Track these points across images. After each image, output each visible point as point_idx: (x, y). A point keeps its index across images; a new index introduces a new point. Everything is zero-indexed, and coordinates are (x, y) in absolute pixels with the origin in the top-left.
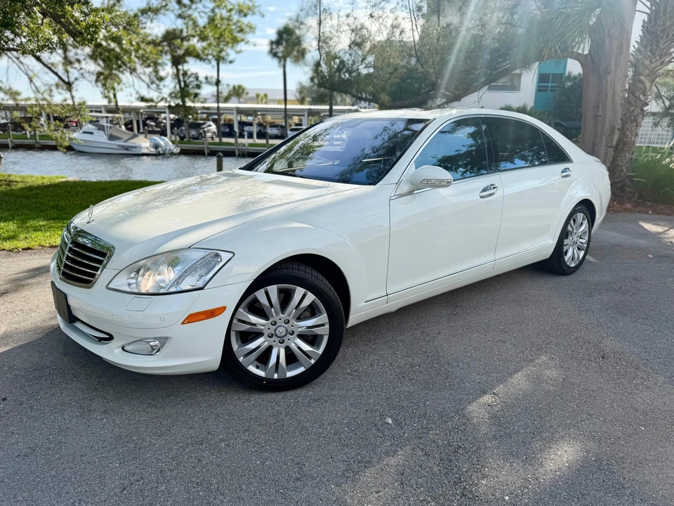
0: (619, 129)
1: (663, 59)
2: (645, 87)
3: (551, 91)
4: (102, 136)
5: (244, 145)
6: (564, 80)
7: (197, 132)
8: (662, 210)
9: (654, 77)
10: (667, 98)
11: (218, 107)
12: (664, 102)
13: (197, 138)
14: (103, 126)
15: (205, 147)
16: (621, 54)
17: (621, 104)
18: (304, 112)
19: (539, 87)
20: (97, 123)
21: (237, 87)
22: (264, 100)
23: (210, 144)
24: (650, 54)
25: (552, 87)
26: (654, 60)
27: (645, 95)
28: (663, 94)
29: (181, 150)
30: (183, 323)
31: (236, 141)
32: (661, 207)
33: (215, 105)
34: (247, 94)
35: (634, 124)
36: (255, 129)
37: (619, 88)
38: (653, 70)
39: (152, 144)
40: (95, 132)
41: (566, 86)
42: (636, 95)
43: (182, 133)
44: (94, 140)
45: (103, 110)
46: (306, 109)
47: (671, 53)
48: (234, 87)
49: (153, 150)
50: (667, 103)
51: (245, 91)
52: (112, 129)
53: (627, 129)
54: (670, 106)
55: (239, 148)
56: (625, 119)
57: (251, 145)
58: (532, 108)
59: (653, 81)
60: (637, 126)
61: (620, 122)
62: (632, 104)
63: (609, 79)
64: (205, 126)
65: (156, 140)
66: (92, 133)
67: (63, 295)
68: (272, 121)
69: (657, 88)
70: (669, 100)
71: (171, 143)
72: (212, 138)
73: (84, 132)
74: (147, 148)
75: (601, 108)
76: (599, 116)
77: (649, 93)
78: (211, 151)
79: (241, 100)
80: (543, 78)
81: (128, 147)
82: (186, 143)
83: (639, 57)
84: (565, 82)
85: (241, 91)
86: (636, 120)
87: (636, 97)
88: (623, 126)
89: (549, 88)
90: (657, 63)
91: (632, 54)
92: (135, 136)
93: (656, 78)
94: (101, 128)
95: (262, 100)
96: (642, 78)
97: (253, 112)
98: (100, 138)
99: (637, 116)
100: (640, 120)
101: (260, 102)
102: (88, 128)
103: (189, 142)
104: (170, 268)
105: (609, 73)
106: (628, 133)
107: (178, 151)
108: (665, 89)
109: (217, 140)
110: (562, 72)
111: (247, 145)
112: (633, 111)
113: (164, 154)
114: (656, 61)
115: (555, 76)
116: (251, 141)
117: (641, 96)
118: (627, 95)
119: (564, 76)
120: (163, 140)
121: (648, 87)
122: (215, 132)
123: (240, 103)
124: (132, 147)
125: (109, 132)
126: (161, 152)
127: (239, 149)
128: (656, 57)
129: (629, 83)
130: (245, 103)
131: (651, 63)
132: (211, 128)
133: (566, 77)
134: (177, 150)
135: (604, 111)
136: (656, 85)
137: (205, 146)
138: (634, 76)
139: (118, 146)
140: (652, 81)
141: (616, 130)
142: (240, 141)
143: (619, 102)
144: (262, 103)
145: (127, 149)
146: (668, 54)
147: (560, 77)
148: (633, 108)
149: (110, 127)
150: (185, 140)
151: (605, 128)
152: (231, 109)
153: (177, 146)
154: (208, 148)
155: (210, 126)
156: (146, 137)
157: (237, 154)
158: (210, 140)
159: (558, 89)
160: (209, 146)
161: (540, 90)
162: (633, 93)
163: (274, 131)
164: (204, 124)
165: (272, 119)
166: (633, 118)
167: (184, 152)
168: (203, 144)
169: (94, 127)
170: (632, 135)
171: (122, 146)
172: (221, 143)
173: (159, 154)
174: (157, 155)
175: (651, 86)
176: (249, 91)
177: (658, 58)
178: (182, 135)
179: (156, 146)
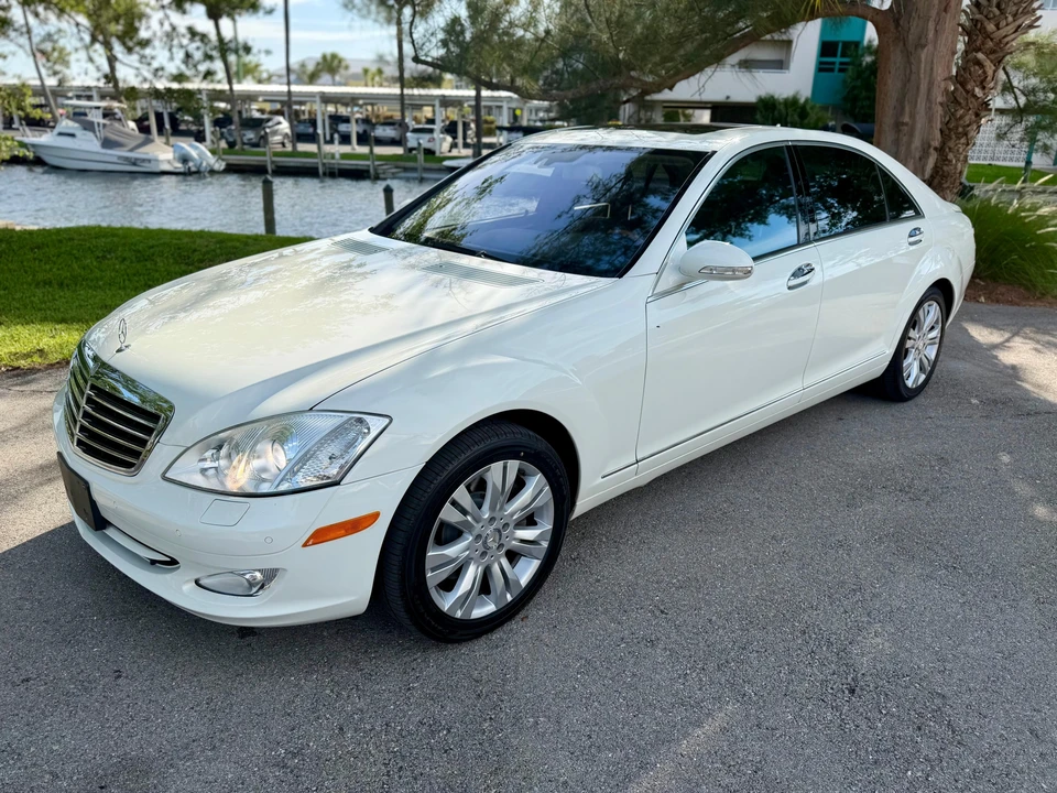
0: (936, 149)
1: (1017, 23)
2: (985, 72)
3: (841, 70)
4: (92, 141)
5: (333, 156)
6: (860, 52)
7: (256, 134)
8: (1003, 295)
9: (1001, 54)
10: (1023, 93)
11: (289, 92)
12: (1016, 99)
13: (256, 145)
14: (92, 123)
15: (267, 160)
16: (945, 10)
17: (941, 104)
18: (434, 100)
19: (821, 63)
20: (83, 118)
21: (329, 57)
22: (377, 79)
23: (276, 154)
24: (997, 12)
25: (841, 63)
26: (1003, 23)
27: (984, 88)
28: (1015, 83)
29: (228, 165)
30: (305, 545)
31: (319, 148)
32: (1002, 289)
33: (284, 88)
34: (347, 68)
35: (963, 140)
36: (354, 129)
37: (940, 74)
38: (1000, 41)
39: (177, 155)
40: (79, 133)
41: (864, 63)
42: (969, 87)
43: (231, 135)
44: (76, 147)
45: (94, 93)
46: (437, 96)
47: (1034, 10)
48: (324, 57)
49: (179, 166)
50: (1022, 100)
51: (343, 64)
52: (107, 129)
53: (950, 148)
54: (1025, 105)
55: (325, 161)
56: (947, 132)
57: (344, 156)
58: (807, 100)
59: (1000, 62)
60: (968, 145)
61: (938, 135)
62: (960, 104)
63: (923, 57)
64: (270, 124)
65: (183, 148)
66: (73, 135)
67: (82, 483)
68: (389, 114)
69: (1007, 73)
70: (1025, 95)
71: (209, 154)
72: (283, 144)
73: (60, 134)
74: (169, 162)
75: (907, 109)
76: (903, 124)
77: (992, 85)
78: (278, 167)
79: (337, 78)
80: (827, 48)
81: (136, 159)
82: (236, 154)
83: (978, 16)
84: (863, 55)
85: (336, 62)
86: (966, 134)
87: (967, 92)
88: (943, 143)
89: (837, 67)
90: (1009, 28)
91: (964, 11)
92: (148, 141)
93: (1004, 57)
94: (89, 127)
95: (373, 79)
96: (980, 56)
97: (352, 100)
98: (88, 144)
99: (968, 126)
100: (972, 134)
101: (370, 83)
102: (67, 127)
103: (243, 152)
104: (277, 446)
105: (923, 46)
106: (951, 156)
107: (222, 168)
108: (1020, 75)
109: (289, 148)
110: (856, 39)
111: (337, 156)
112: (962, 117)
113: (198, 172)
114: (1007, 25)
115: (846, 45)
116: (346, 149)
117: (977, 90)
118: (953, 88)
119: (861, 46)
120: (197, 148)
121: (990, 73)
122: (287, 134)
123: (334, 84)
124: (144, 160)
125: (103, 133)
126: (193, 169)
127: (324, 164)
128: (1006, 18)
129: (957, 64)
130: (345, 85)
131: (998, 29)
132: (280, 127)
133: (864, 48)
134: (220, 166)
135: (912, 116)
136: (1004, 69)
137: (267, 158)
138: (966, 52)
139: (120, 157)
140: (998, 62)
141: (932, 150)
142: (328, 148)
143: (940, 99)
144: (373, 86)
145: (134, 164)
146: (1028, 12)
147: (853, 47)
148: (962, 112)
149: (104, 125)
150: (237, 147)
151: (913, 146)
152: (312, 95)
153: (220, 158)
154: (273, 162)
155: (279, 123)
156: (167, 143)
157: (321, 171)
158: (279, 148)
159: (850, 67)
160: (275, 159)
161: (822, 68)
162: (963, 84)
163: (389, 132)
164: (268, 120)
165: (388, 110)
166: (960, 130)
167: (231, 169)
168: (264, 154)
169: (76, 125)
170: (958, 160)
171: (127, 159)
172: (295, 154)
173: (190, 173)
174: (187, 174)
175: (995, 71)
176: (348, 62)
177: (1010, 19)
178: (231, 140)
179: (185, 160)
